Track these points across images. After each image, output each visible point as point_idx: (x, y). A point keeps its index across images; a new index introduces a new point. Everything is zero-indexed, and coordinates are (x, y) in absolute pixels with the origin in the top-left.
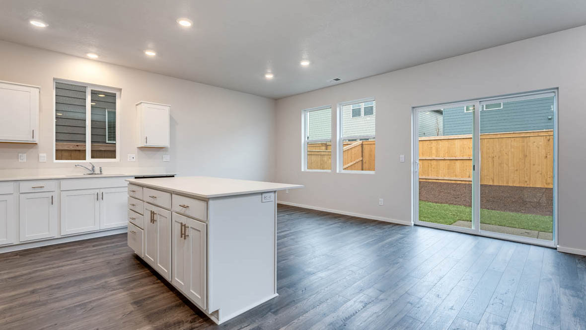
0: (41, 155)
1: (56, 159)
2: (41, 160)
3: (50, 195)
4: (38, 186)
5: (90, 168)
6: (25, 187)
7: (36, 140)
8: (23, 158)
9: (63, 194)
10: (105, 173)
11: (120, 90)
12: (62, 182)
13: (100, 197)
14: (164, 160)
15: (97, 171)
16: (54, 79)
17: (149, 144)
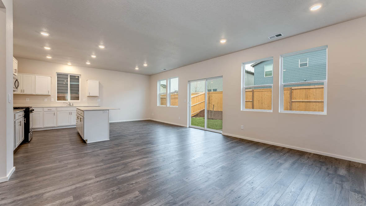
0: (52, 99)
1: (57, 100)
2: (52, 100)
3: (54, 112)
4: (50, 109)
5: (69, 104)
6: (46, 109)
7: (50, 94)
8: (46, 100)
9: (58, 112)
10: (74, 105)
11: (81, 75)
12: (58, 108)
13: (71, 113)
14: (98, 101)
15: (71, 105)
16: (56, 72)
17: (91, 95)
